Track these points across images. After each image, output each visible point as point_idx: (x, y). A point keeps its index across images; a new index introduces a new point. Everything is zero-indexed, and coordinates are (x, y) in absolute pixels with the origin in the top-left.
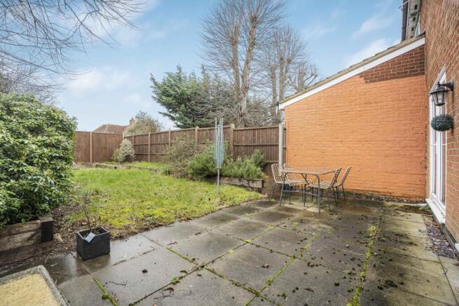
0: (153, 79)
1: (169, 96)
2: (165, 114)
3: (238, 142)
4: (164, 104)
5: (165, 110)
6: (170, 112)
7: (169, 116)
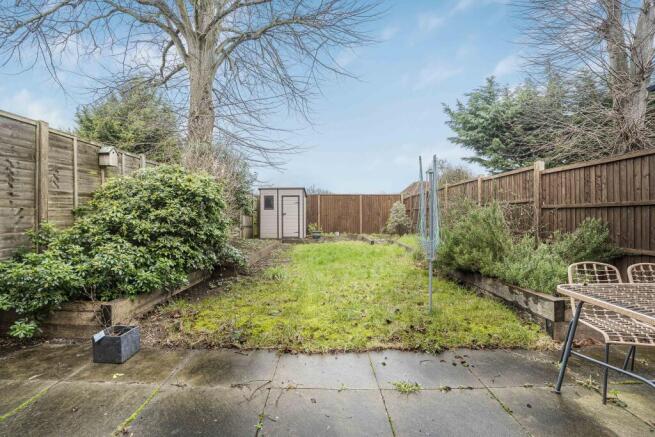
0: (447, 110)
1: (473, 128)
2: (473, 160)
3: (551, 201)
4: (467, 143)
5: (471, 152)
6: (480, 154)
7: (480, 160)
